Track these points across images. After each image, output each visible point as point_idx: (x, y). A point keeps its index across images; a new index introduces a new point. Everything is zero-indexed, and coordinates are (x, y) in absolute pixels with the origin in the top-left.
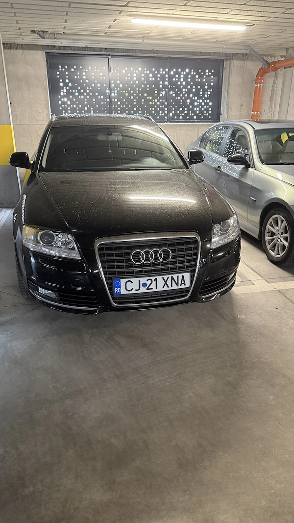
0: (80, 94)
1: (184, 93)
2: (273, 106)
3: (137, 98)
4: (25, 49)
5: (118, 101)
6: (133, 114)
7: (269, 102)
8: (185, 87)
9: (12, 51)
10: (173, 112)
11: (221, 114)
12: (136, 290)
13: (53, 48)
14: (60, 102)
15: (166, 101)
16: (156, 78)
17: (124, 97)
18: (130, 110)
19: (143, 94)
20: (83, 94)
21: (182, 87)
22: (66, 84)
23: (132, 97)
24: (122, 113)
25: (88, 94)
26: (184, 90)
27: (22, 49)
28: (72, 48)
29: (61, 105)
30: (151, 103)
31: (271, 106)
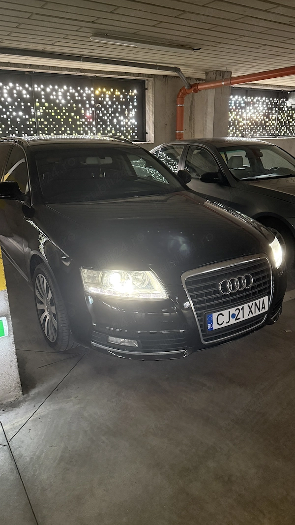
0: (2, 113)
1: (110, 112)
2: (193, 125)
3: (64, 117)
5: (45, 121)
6: (61, 134)
7: (189, 121)
8: (111, 107)
10: (102, 132)
11: (146, 133)
12: (227, 323)
15: (93, 121)
16: (82, 97)
17: (51, 116)
18: (58, 130)
19: (70, 114)
21: (108, 106)
23: (59, 117)
24: (49, 134)
26: (110, 109)
30: (78, 123)
31: (190, 125)
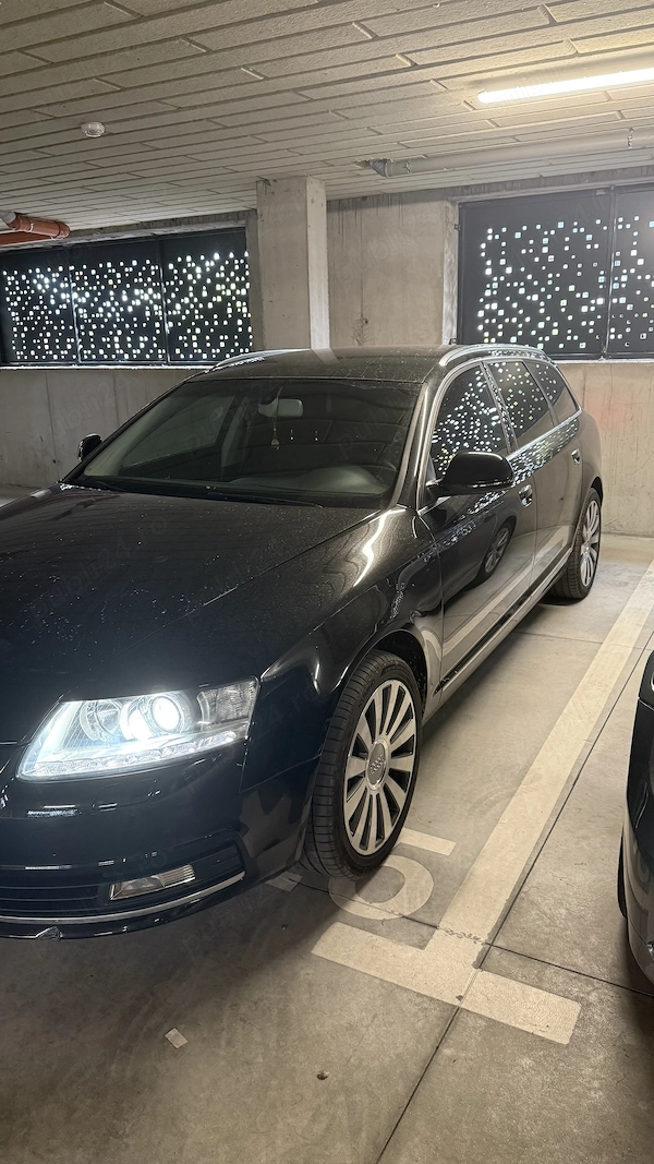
0: (530, 290)
4: (407, 203)
9: (381, 210)
13: (466, 191)
14: (481, 314)
20: (535, 290)
22: (498, 271)
25: (550, 290)
27: (401, 202)
28: (508, 185)
29: (482, 320)
